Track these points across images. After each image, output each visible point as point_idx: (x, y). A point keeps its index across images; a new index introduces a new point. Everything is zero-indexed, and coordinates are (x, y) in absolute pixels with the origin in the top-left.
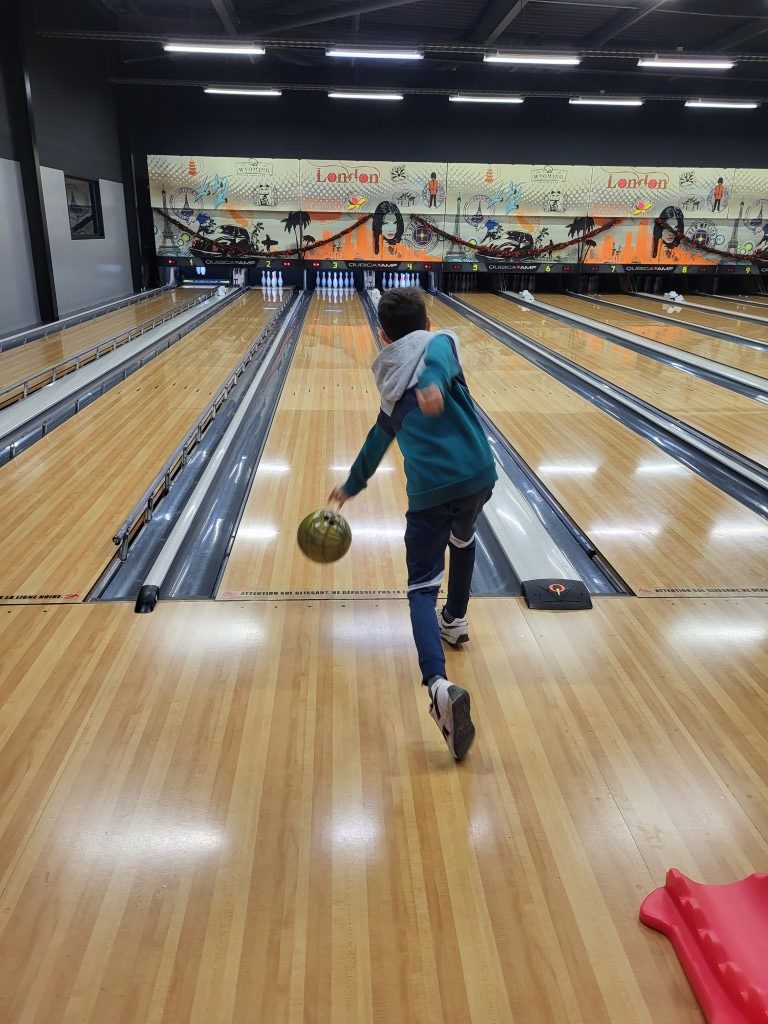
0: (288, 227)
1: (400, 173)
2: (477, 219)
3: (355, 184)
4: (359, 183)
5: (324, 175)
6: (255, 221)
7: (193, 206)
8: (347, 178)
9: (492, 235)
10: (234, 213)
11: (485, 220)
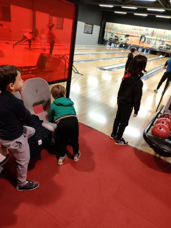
0: (125, 37)
1: (147, 30)
2: (160, 40)
3: (138, 31)
4: (139, 31)
5: (133, 28)
6: (120, 35)
7: (111, 31)
8: (137, 29)
9: (162, 44)
10: (117, 34)
11: (162, 41)
